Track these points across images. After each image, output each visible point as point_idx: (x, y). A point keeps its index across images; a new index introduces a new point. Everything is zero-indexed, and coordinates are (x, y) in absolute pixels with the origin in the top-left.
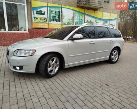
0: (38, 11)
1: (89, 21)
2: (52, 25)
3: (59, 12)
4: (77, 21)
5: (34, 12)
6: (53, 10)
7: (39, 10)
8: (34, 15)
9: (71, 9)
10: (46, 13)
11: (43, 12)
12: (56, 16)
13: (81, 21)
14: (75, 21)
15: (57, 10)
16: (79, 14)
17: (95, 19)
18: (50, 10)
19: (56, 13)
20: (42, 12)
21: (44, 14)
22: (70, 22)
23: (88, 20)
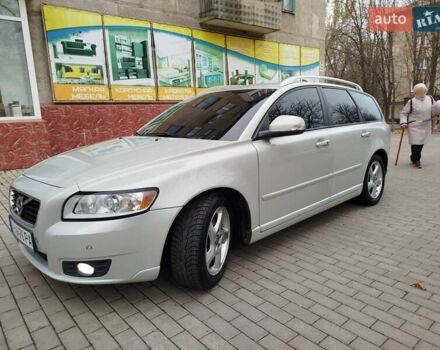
0: (70, 44)
1: (242, 72)
2: (125, 90)
3: (144, 44)
4: (206, 73)
5: (54, 47)
6: (124, 38)
7: (72, 39)
8: (56, 56)
9: (182, 36)
10: (99, 50)
11: (88, 47)
12: (133, 60)
13: (215, 73)
14: (198, 75)
15: (138, 40)
16: (209, 49)
17: (257, 67)
18: (112, 38)
19: (132, 47)
20: (85, 48)
21: (92, 52)
22: (182, 76)
23: (237, 71)
